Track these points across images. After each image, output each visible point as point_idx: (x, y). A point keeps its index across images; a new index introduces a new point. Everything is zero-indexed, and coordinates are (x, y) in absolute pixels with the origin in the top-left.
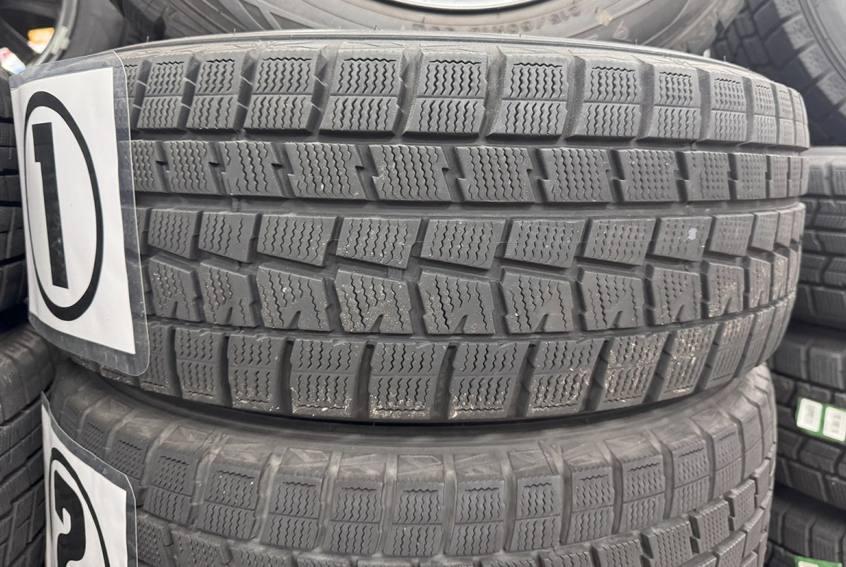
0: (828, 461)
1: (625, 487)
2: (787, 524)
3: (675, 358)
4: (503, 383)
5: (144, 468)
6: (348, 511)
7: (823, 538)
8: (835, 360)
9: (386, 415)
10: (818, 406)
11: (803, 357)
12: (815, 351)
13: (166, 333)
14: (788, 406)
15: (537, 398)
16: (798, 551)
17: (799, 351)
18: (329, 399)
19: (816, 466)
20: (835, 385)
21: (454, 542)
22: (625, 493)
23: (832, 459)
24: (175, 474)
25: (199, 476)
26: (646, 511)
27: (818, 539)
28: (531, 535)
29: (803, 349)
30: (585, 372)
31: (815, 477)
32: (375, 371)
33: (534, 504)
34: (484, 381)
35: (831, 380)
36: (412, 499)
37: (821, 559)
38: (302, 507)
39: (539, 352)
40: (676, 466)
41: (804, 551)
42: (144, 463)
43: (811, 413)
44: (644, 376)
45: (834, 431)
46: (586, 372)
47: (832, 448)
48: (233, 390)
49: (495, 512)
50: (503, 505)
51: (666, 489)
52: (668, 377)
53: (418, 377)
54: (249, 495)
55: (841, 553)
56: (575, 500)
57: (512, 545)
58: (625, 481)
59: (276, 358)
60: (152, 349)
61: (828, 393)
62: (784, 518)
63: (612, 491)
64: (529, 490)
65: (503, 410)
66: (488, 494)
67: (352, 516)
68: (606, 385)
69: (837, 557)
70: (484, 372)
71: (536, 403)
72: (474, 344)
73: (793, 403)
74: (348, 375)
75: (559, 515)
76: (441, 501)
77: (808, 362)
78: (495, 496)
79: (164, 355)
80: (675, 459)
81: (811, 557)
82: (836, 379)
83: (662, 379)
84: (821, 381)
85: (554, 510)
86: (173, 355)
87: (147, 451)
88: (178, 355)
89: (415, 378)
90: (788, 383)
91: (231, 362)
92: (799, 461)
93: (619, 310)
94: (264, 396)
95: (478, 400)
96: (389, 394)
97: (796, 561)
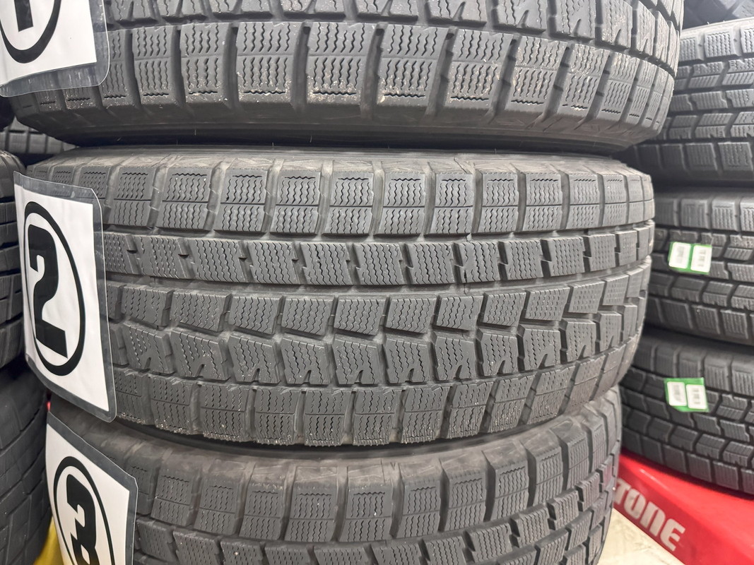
0: (694, 292)
1: (528, 192)
2: (659, 354)
3: (573, 70)
4: (425, 67)
5: (108, 188)
6: (291, 196)
7: (688, 360)
8: (702, 205)
9: (322, 98)
10: (687, 246)
11: (675, 208)
12: (685, 202)
13: (124, 37)
14: (662, 250)
15: (455, 86)
16: (667, 374)
17: (672, 203)
18: (271, 82)
19: (684, 298)
20: (701, 226)
21: (382, 223)
22: (528, 197)
23: (697, 290)
24: (136, 184)
25: (157, 184)
26: (545, 217)
27: (684, 361)
28: (447, 220)
29: (675, 202)
30: (496, 65)
31: (683, 307)
32: (312, 51)
33: (450, 195)
34: (408, 64)
35: (699, 222)
36: (346, 185)
37: (686, 377)
38: (250, 195)
39: (457, 38)
40: (571, 186)
41: (672, 373)
42: (108, 184)
43: (681, 254)
44: (546, 81)
45: (700, 265)
46: (498, 66)
47: (697, 281)
48: (186, 82)
49: (417, 199)
50: (424, 194)
51: (563, 202)
52: (566, 88)
53: (350, 57)
54: (202, 190)
55: (703, 370)
56: (485, 196)
57: (432, 229)
58: (528, 188)
59: (223, 43)
60: (112, 56)
61: (696, 234)
62: (656, 350)
63: (517, 193)
64: (446, 182)
65: (425, 97)
66: (412, 183)
67: (295, 200)
68: (514, 83)
69: (699, 374)
70: (408, 55)
71: (453, 92)
72: (401, 26)
73: (666, 249)
74: (287, 56)
75: (472, 206)
76: (371, 187)
77: (679, 212)
78: (417, 185)
79: (123, 62)
80: (571, 181)
81: (678, 376)
82: (703, 221)
83: (561, 90)
84: (690, 225)
85: (468, 202)
86: (131, 58)
87: (110, 174)
88: (135, 56)
89: (347, 59)
90: (662, 232)
91: (184, 53)
92: (670, 297)
93: (527, 9)
94: (213, 85)
95: (403, 83)
96: (324, 75)
97: (665, 382)
